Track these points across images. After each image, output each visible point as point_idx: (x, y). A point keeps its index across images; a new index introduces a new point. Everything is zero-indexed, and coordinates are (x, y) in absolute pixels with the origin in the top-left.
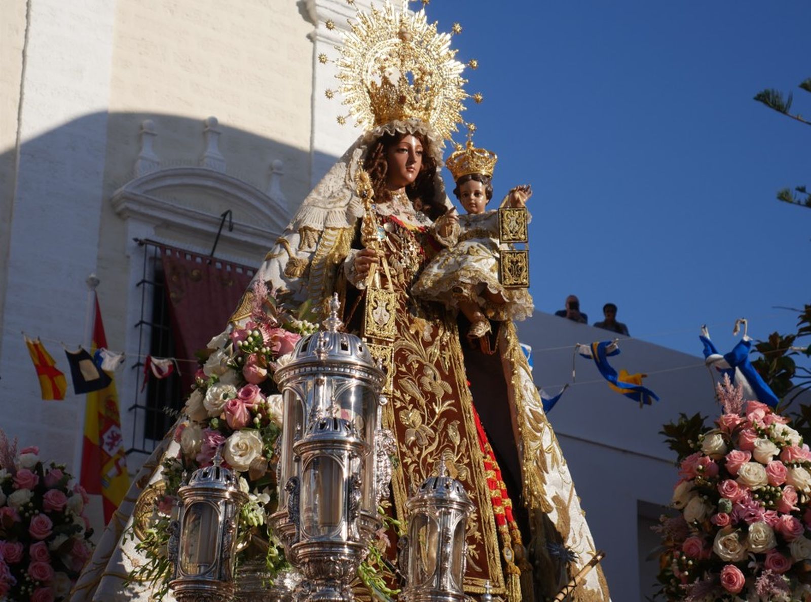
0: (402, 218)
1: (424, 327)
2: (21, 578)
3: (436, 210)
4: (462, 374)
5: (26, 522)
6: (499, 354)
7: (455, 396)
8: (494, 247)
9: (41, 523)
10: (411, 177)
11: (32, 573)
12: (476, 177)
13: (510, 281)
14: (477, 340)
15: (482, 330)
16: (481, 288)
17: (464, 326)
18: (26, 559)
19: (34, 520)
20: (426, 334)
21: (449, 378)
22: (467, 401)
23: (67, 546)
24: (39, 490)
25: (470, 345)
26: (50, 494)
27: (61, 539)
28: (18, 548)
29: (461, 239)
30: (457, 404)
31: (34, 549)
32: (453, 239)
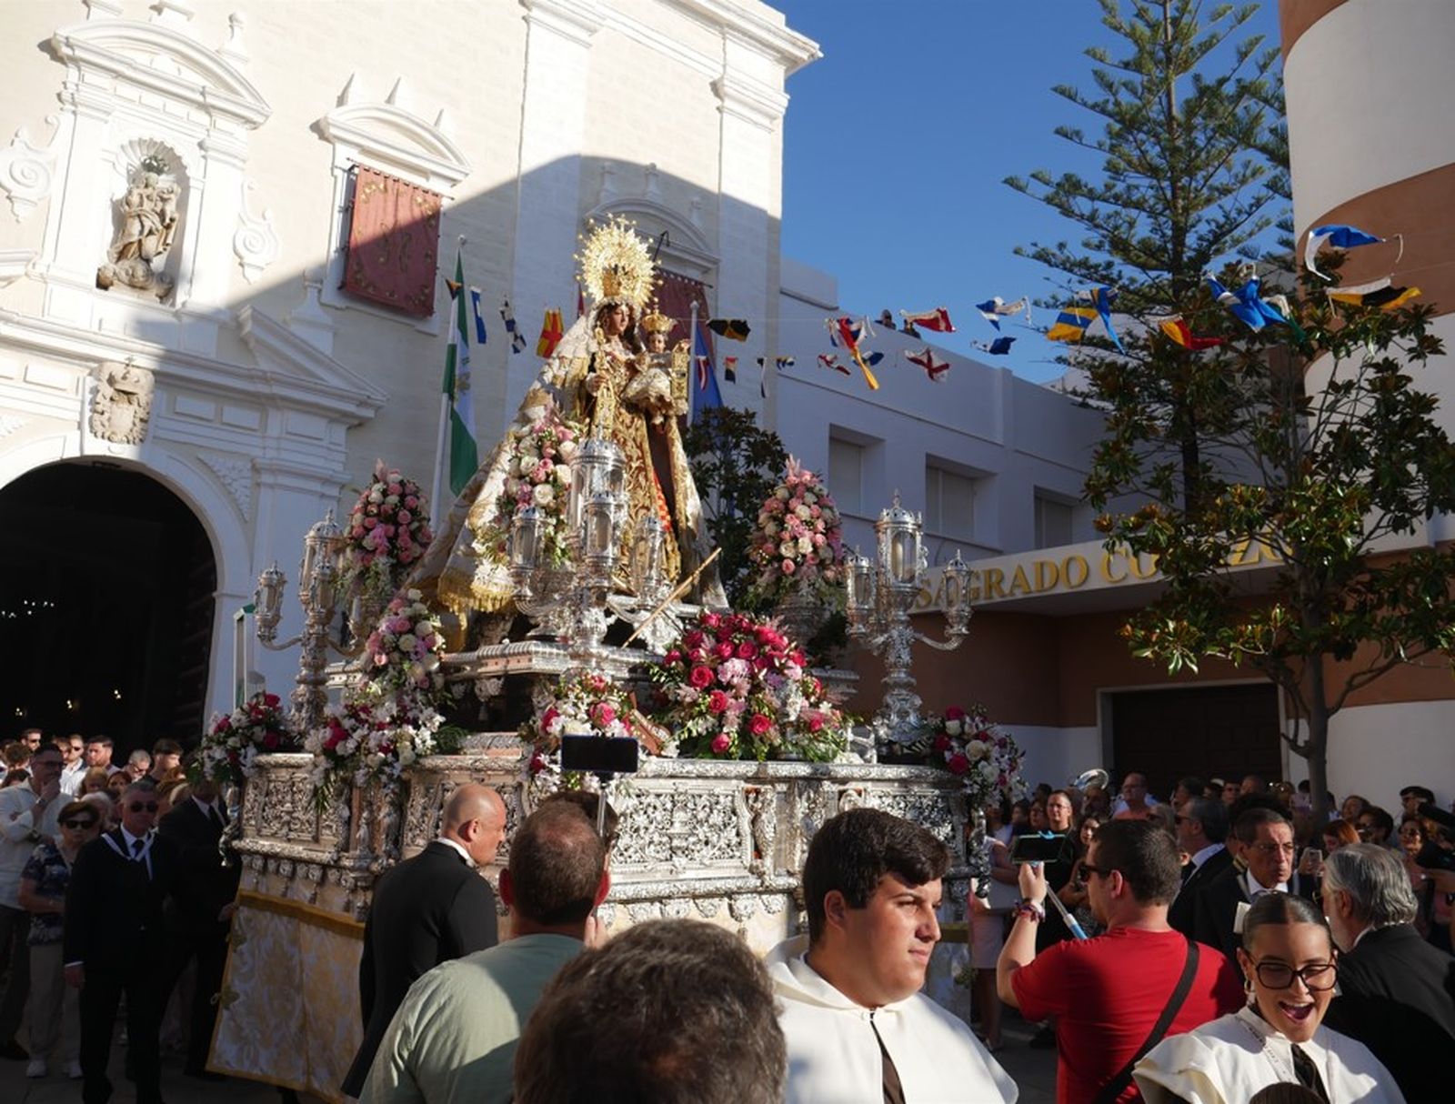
0: (617, 353)
1: (627, 417)
2: (394, 546)
3: (636, 350)
4: (646, 446)
5: (396, 514)
6: (666, 434)
7: (642, 458)
8: (668, 374)
9: (404, 515)
10: (622, 329)
11: (400, 543)
12: (659, 332)
13: (677, 394)
14: (654, 426)
15: (658, 420)
16: (661, 398)
17: (649, 418)
18: (396, 535)
19: (401, 513)
20: (628, 421)
21: (640, 447)
22: (649, 461)
23: (419, 528)
24: (403, 496)
25: (651, 429)
26: (409, 498)
27: (416, 524)
28: (392, 529)
29: (650, 366)
30: (644, 463)
31: (401, 530)
32: (645, 367)
